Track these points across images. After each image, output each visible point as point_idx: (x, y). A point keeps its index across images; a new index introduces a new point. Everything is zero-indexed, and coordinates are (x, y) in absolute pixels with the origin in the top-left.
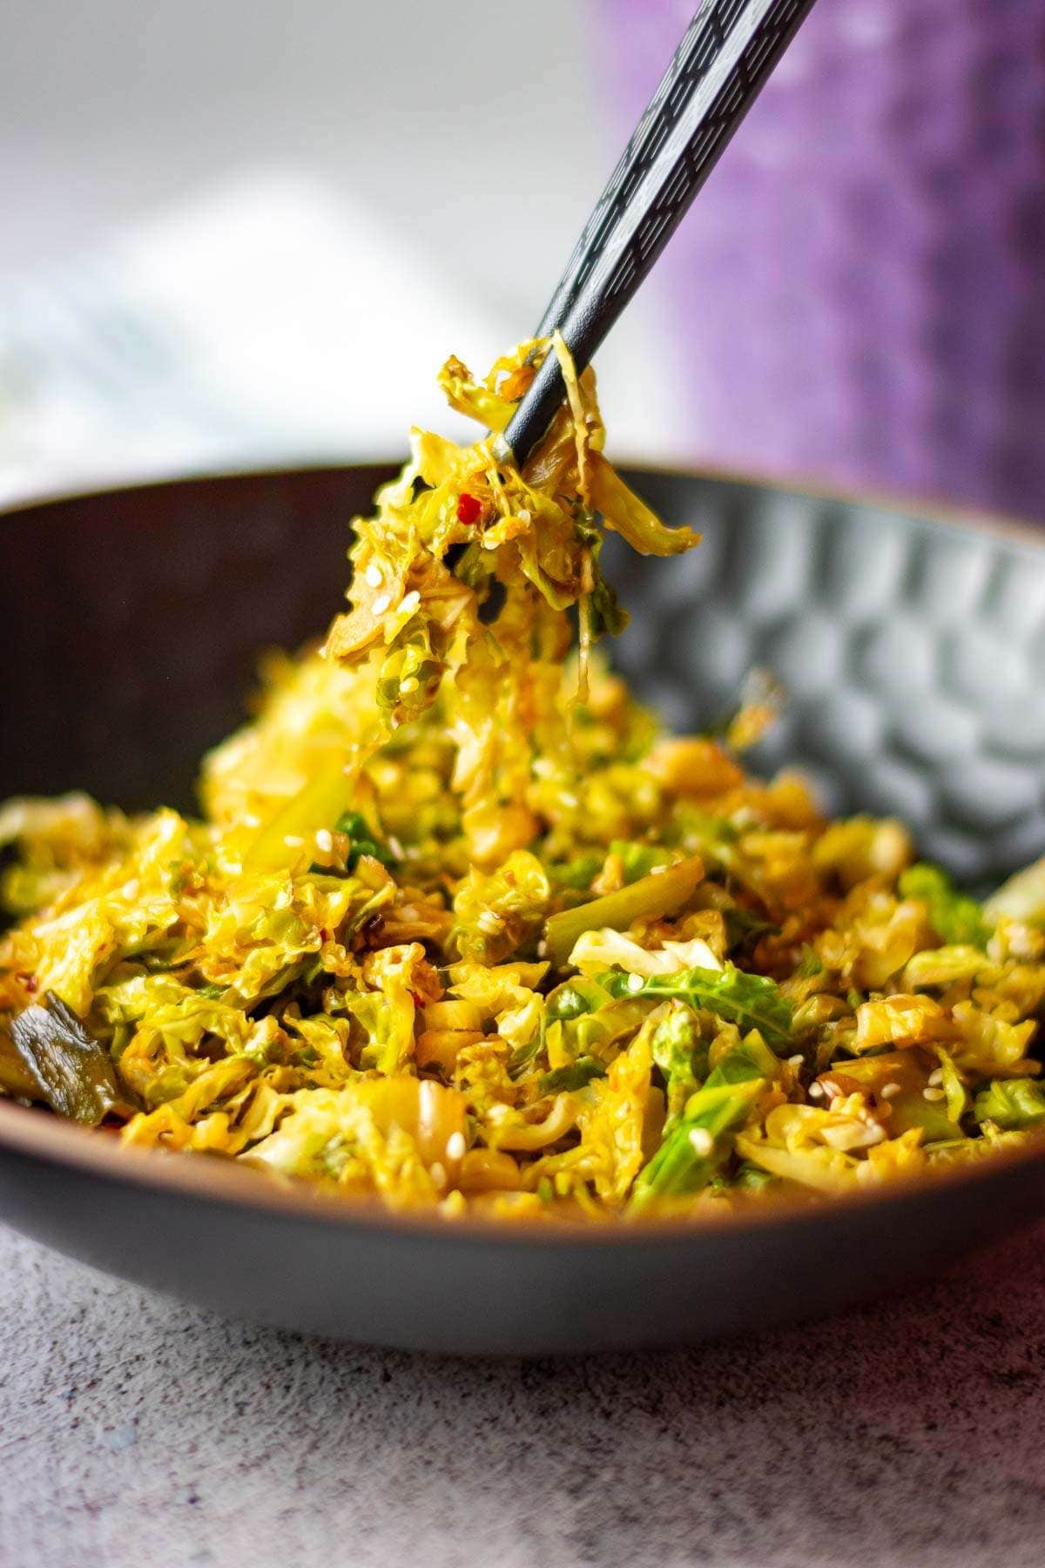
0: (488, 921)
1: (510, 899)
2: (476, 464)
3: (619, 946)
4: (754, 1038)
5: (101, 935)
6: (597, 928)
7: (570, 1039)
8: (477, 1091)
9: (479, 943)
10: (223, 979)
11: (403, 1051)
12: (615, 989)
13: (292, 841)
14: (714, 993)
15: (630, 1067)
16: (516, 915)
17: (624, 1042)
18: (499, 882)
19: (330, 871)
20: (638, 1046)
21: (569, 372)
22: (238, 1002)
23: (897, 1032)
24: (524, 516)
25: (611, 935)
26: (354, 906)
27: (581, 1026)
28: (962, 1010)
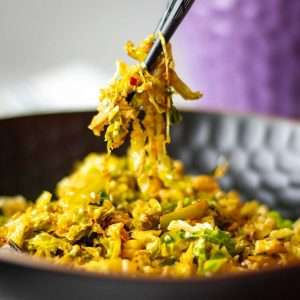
0: (143, 218)
1: (149, 211)
2: (135, 70)
3: (183, 224)
4: (224, 249)
5: (27, 224)
6: (176, 219)
7: (168, 249)
8: (141, 263)
9: (140, 224)
10: (63, 235)
11: (118, 253)
12: (182, 237)
13: (84, 196)
14: (211, 236)
15: (186, 257)
16: (152, 216)
17: (185, 251)
18: (146, 207)
19: (96, 204)
20: (189, 251)
21: (163, 42)
22: (68, 241)
23: (267, 248)
24: (150, 83)
25: (180, 221)
26: (102, 214)
27: (171, 245)
28: (287, 244)
